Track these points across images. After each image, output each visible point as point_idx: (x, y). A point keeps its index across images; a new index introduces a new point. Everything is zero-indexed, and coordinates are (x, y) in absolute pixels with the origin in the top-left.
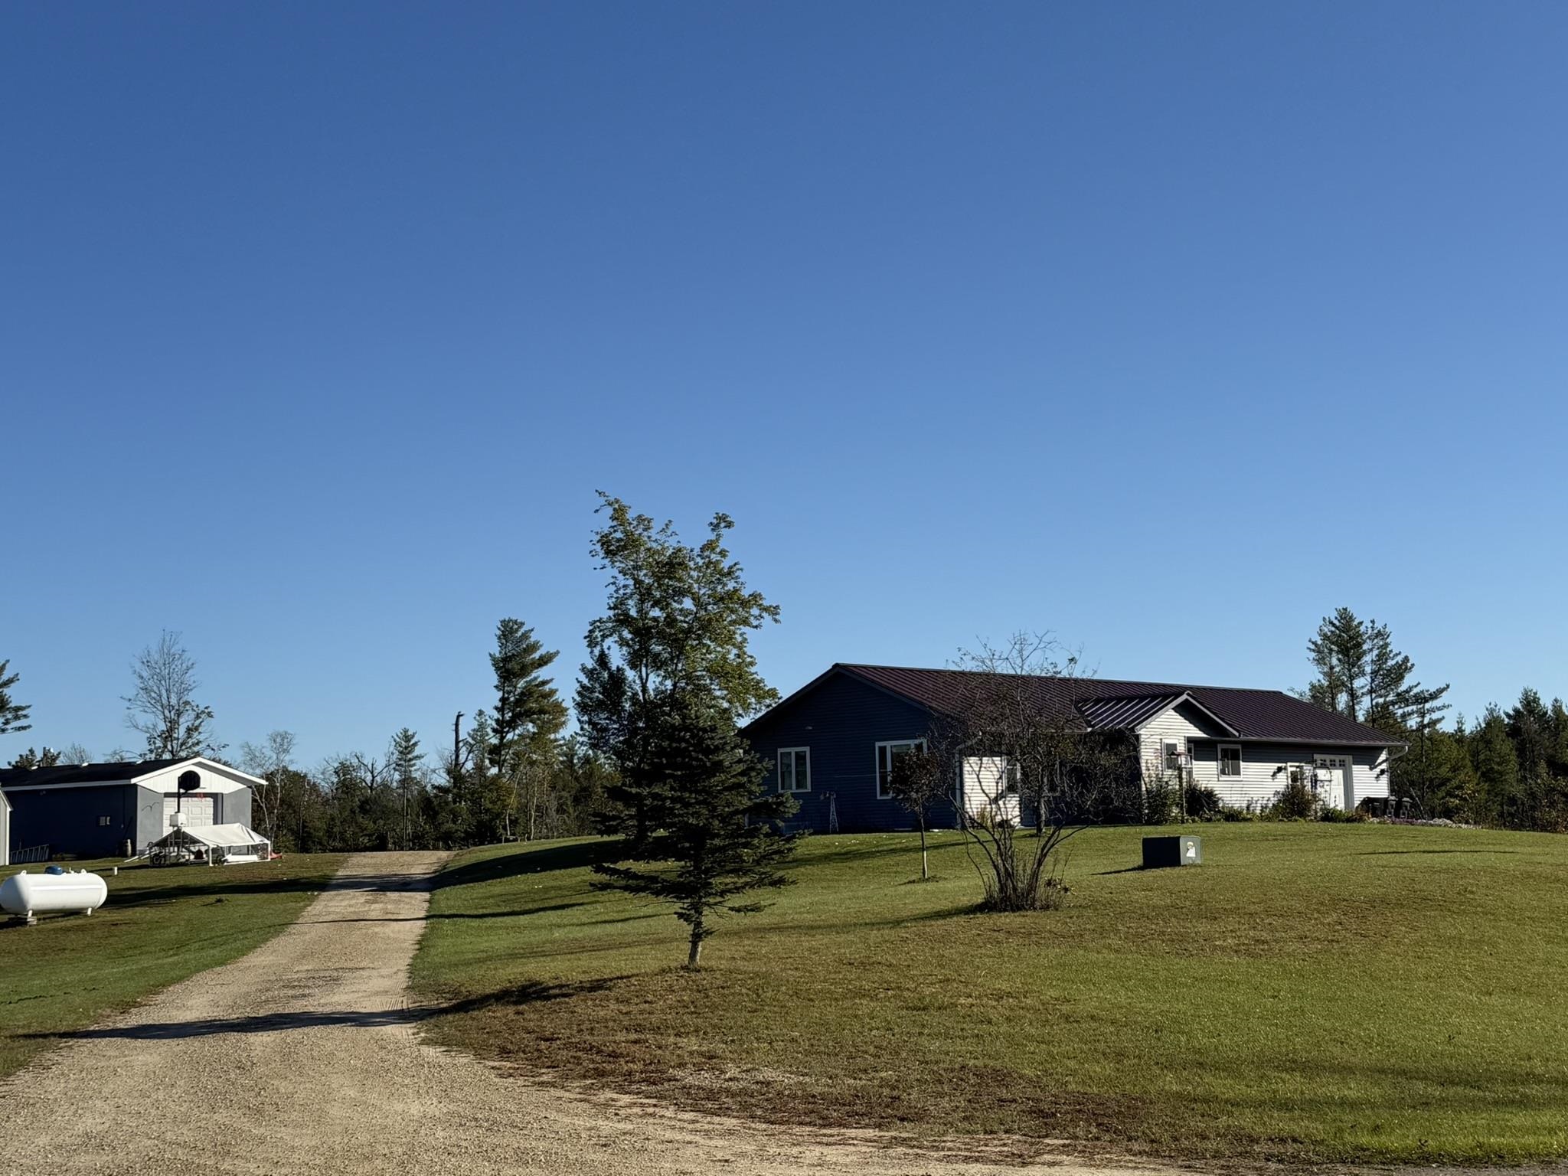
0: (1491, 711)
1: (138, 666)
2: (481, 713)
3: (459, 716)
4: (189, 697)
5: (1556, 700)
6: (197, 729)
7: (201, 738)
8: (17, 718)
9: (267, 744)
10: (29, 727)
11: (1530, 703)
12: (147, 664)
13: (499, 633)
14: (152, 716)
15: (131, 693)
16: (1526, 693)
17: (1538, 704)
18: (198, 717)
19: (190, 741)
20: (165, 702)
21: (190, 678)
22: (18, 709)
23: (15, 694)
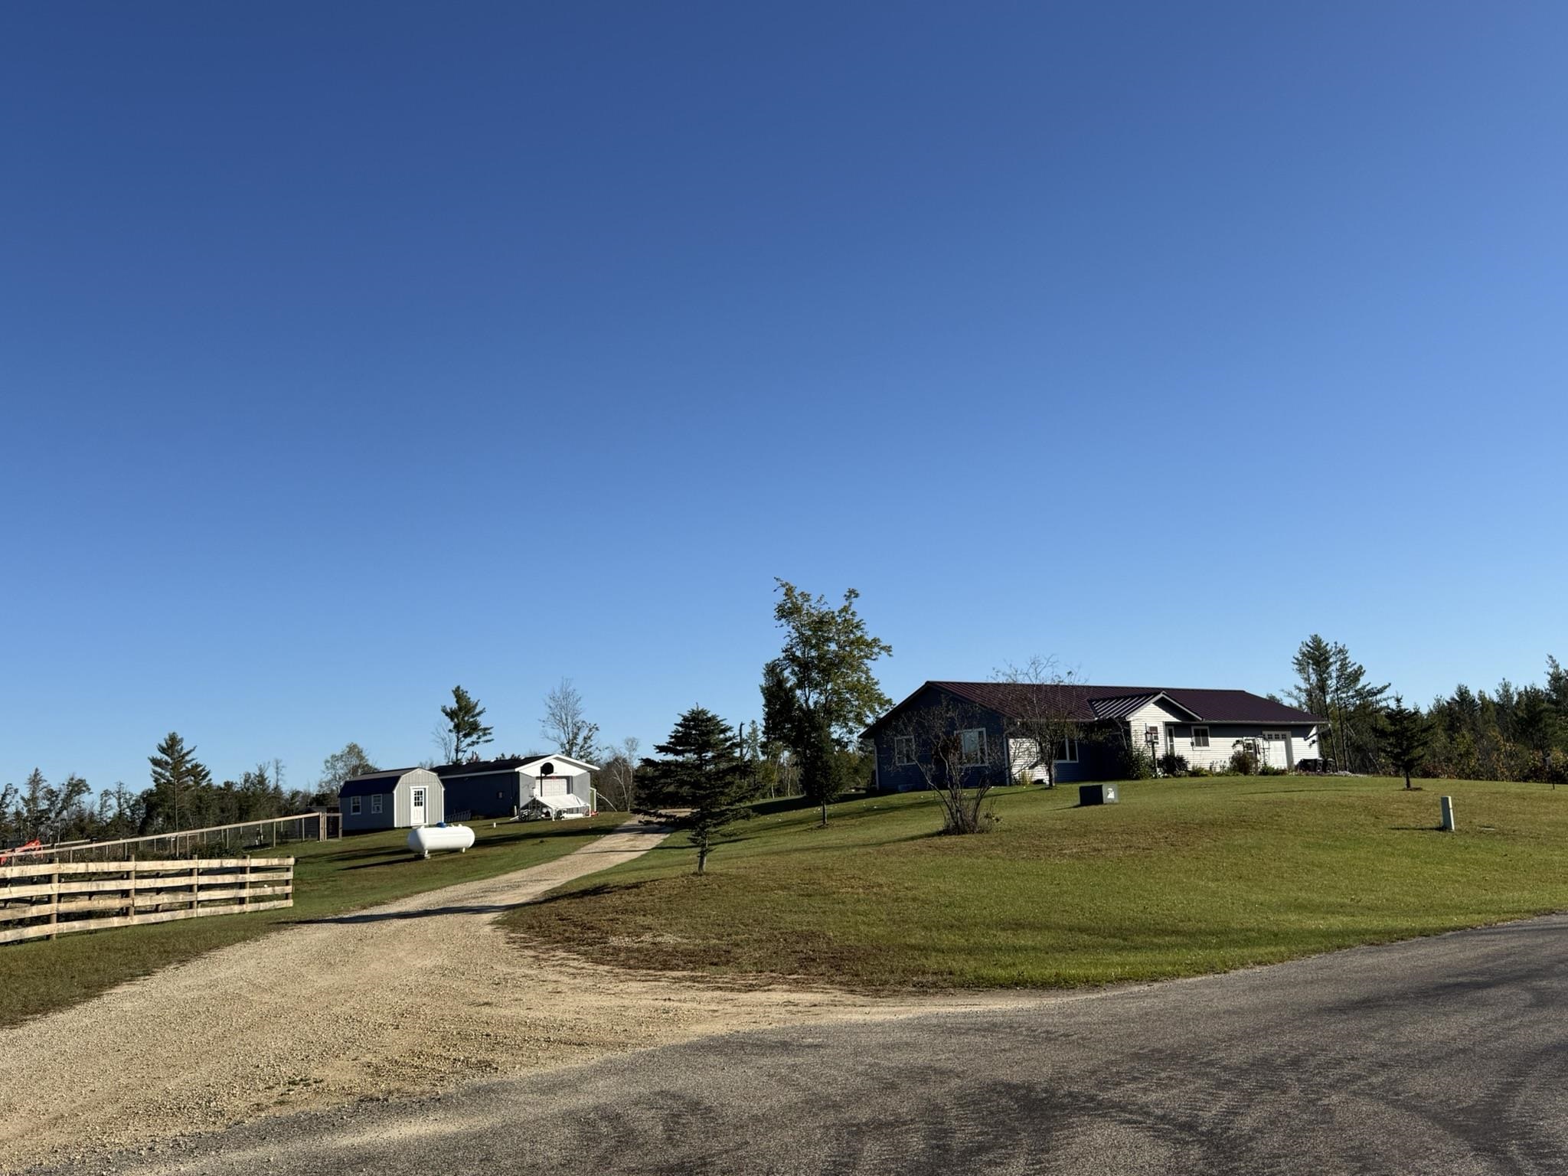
0: (1438, 701)
1: (548, 700)
2: (753, 722)
3: (742, 725)
4: (580, 718)
5: (1481, 692)
6: (589, 738)
7: (592, 743)
8: (485, 735)
9: (622, 746)
10: (493, 740)
11: (1463, 693)
12: (553, 698)
13: (764, 672)
14: (557, 731)
15: (545, 716)
16: (1460, 688)
17: (1469, 695)
18: (590, 730)
19: (586, 746)
20: (564, 721)
21: (579, 706)
22: (486, 729)
23: (483, 721)
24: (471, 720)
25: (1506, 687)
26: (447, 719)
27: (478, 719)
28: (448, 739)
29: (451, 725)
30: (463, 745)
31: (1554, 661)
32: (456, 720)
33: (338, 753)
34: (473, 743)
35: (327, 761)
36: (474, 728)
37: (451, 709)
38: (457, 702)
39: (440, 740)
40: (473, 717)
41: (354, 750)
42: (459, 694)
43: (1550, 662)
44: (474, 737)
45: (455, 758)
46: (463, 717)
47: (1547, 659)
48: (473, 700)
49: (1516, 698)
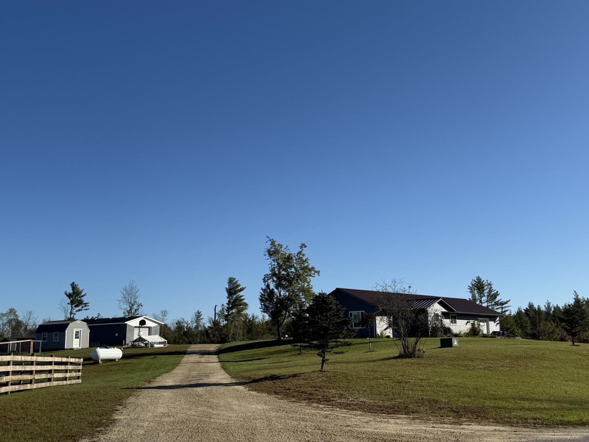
0: (519, 309)
1: (123, 291)
2: (223, 305)
3: (216, 306)
4: (136, 300)
5: (539, 306)
6: (138, 310)
7: (139, 312)
8: (85, 306)
9: (160, 313)
10: (89, 309)
11: (531, 306)
12: (125, 290)
13: (228, 281)
14: (126, 306)
15: (120, 299)
16: (530, 303)
17: (533, 307)
18: (138, 306)
19: (136, 313)
20: (130, 301)
21: (137, 294)
22: (86, 304)
23: (85, 299)
24: (79, 299)
25: (549, 304)
26: (67, 298)
27: (83, 298)
28: (66, 308)
29: (69, 301)
30: (74, 311)
31: (576, 294)
32: (71, 298)
33: (4, 312)
34: (79, 310)
36: (80, 303)
37: (69, 293)
38: (73, 290)
39: (62, 308)
40: (80, 297)
41: (12, 311)
42: (73, 286)
43: (575, 294)
44: (80, 307)
45: (69, 317)
46: (75, 297)
47: (573, 292)
48: (81, 289)
49: (553, 309)
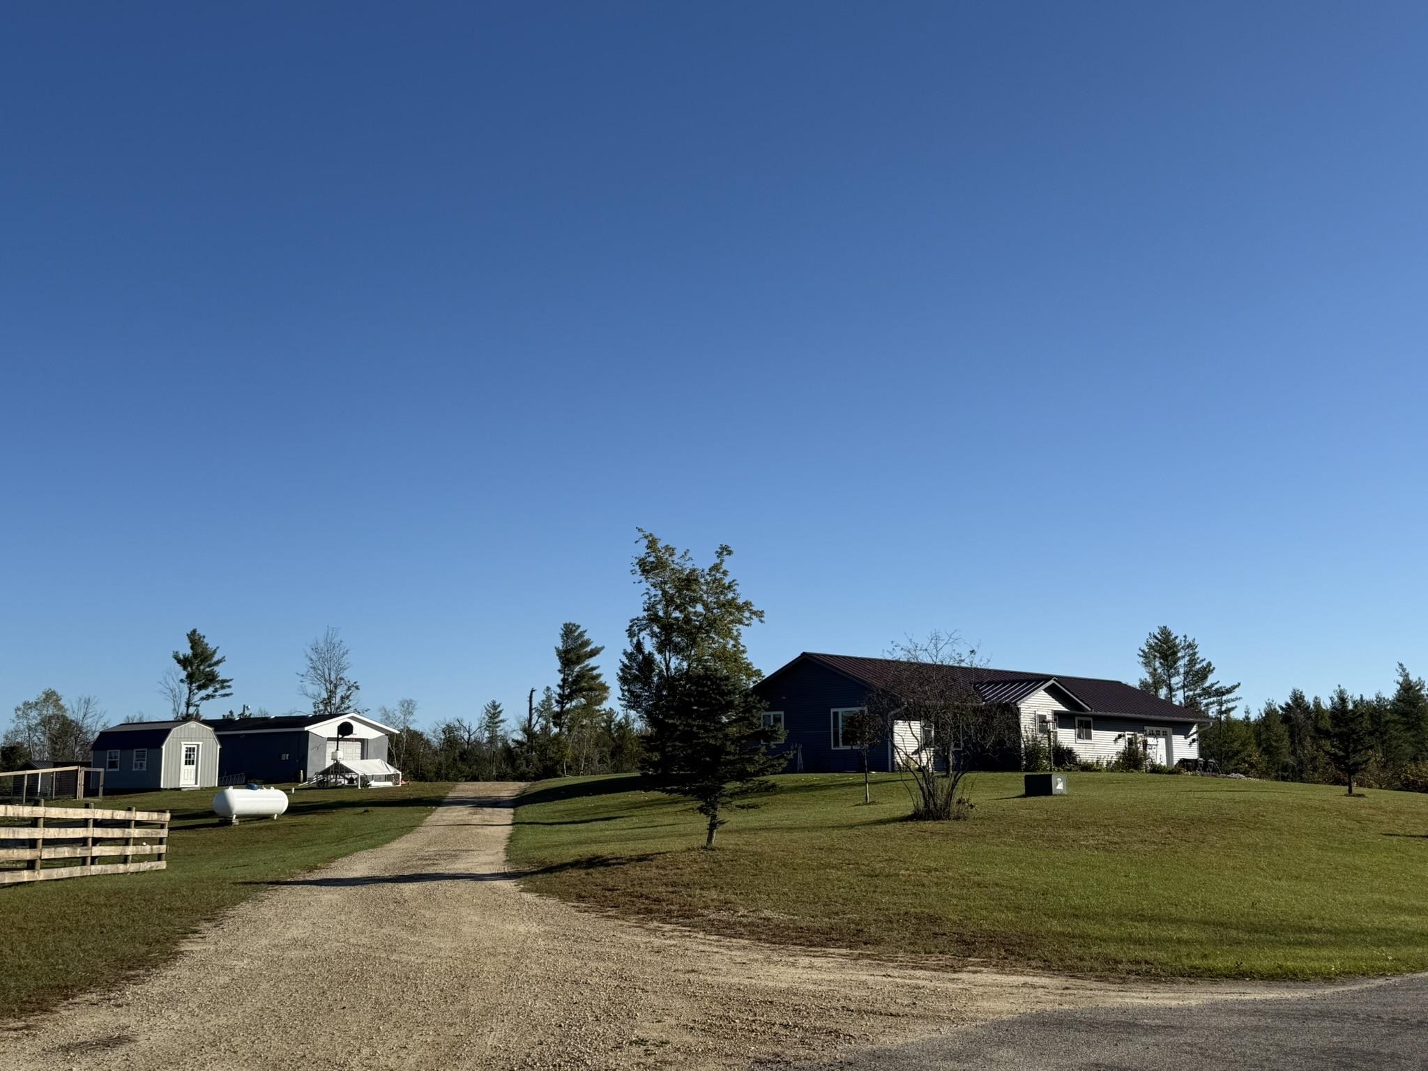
0: (1270, 705)
1: (309, 651)
2: (548, 689)
3: (532, 691)
4: (344, 675)
5: (1316, 698)
6: (348, 697)
7: (351, 704)
8: (223, 688)
9: (397, 708)
10: (231, 694)
11: (1298, 698)
12: (315, 650)
13: (562, 632)
14: (317, 687)
15: (303, 670)
16: (1294, 693)
17: (1303, 700)
18: (349, 689)
19: (343, 706)
20: (327, 677)
21: (345, 661)
22: (224, 681)
23: (222, 672)
24: (208, 669)
26: (179, 667)
27: (216, 668)
28: (177, 690)
29: (183, 674)
30: (196, 699)
31: (1404, 670)
32: (189, 669)
33: (32, 700)
34: (208, 697)
35: (18, 709)
36: (211, 679)
37: (184, 656)
38: (192, 648)
39: (168, 691)
40: (210, 666)
41: (51, 697)
42: (195, 639)
43: (1400, 670)
44: (210, 690)
45: (185, 712)
46: (199, 666)
47: (1397, 666)
48: (212, 646)
